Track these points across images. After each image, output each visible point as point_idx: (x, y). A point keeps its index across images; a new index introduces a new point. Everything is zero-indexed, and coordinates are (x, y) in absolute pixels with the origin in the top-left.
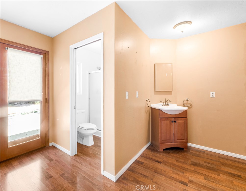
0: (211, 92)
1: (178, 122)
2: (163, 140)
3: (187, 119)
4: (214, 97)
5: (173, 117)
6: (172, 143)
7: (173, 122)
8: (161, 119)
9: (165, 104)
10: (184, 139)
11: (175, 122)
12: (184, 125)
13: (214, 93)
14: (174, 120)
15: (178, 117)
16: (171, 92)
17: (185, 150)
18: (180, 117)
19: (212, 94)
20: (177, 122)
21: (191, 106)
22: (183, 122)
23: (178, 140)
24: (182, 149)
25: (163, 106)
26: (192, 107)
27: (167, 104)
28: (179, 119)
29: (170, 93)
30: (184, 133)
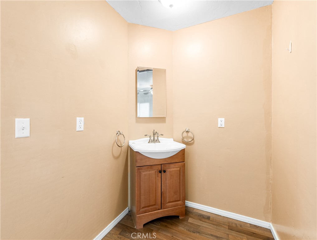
0: (219, 119)
1: (170, 171)
2: (143, 208)
3: (184, 164)
4: (223, 126)
5: (161, 163)
6: (159, 209)
7: (160, 172)
8: (139, 169)
9: (152, 138)
10: (179, 199)
11: (165, 171)
12: (180, 175)
13: (223, 119)
14: (163, 168)
15: (169, 162)
16: (164, 118)
17: (180, 218)
18: (173, 162)
19: (221, 122)
20: (168, 171)
21: (193, 141)
22: (178, 170)
23: (169, 202)
24: (176, 217)
25: (149, 142)
26: (193, 143)
27: (156, 138)
28: (172, 166)
29: (162, 120)
30: (180, 189)
